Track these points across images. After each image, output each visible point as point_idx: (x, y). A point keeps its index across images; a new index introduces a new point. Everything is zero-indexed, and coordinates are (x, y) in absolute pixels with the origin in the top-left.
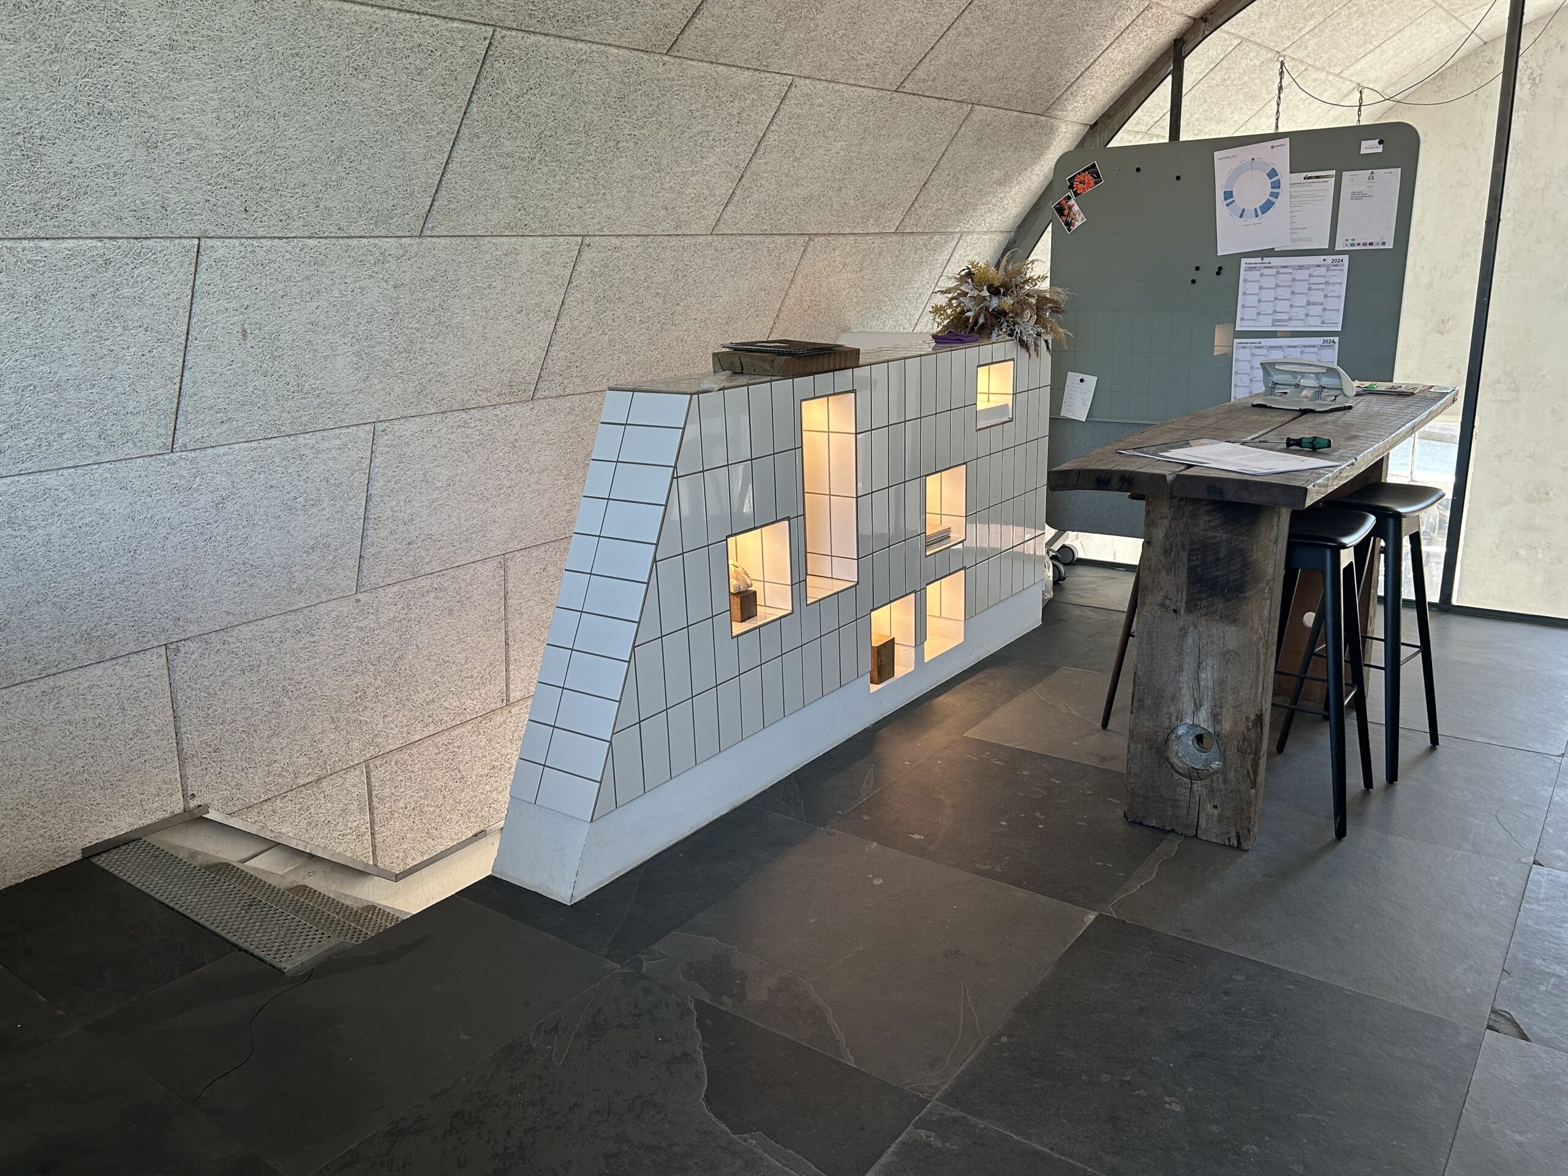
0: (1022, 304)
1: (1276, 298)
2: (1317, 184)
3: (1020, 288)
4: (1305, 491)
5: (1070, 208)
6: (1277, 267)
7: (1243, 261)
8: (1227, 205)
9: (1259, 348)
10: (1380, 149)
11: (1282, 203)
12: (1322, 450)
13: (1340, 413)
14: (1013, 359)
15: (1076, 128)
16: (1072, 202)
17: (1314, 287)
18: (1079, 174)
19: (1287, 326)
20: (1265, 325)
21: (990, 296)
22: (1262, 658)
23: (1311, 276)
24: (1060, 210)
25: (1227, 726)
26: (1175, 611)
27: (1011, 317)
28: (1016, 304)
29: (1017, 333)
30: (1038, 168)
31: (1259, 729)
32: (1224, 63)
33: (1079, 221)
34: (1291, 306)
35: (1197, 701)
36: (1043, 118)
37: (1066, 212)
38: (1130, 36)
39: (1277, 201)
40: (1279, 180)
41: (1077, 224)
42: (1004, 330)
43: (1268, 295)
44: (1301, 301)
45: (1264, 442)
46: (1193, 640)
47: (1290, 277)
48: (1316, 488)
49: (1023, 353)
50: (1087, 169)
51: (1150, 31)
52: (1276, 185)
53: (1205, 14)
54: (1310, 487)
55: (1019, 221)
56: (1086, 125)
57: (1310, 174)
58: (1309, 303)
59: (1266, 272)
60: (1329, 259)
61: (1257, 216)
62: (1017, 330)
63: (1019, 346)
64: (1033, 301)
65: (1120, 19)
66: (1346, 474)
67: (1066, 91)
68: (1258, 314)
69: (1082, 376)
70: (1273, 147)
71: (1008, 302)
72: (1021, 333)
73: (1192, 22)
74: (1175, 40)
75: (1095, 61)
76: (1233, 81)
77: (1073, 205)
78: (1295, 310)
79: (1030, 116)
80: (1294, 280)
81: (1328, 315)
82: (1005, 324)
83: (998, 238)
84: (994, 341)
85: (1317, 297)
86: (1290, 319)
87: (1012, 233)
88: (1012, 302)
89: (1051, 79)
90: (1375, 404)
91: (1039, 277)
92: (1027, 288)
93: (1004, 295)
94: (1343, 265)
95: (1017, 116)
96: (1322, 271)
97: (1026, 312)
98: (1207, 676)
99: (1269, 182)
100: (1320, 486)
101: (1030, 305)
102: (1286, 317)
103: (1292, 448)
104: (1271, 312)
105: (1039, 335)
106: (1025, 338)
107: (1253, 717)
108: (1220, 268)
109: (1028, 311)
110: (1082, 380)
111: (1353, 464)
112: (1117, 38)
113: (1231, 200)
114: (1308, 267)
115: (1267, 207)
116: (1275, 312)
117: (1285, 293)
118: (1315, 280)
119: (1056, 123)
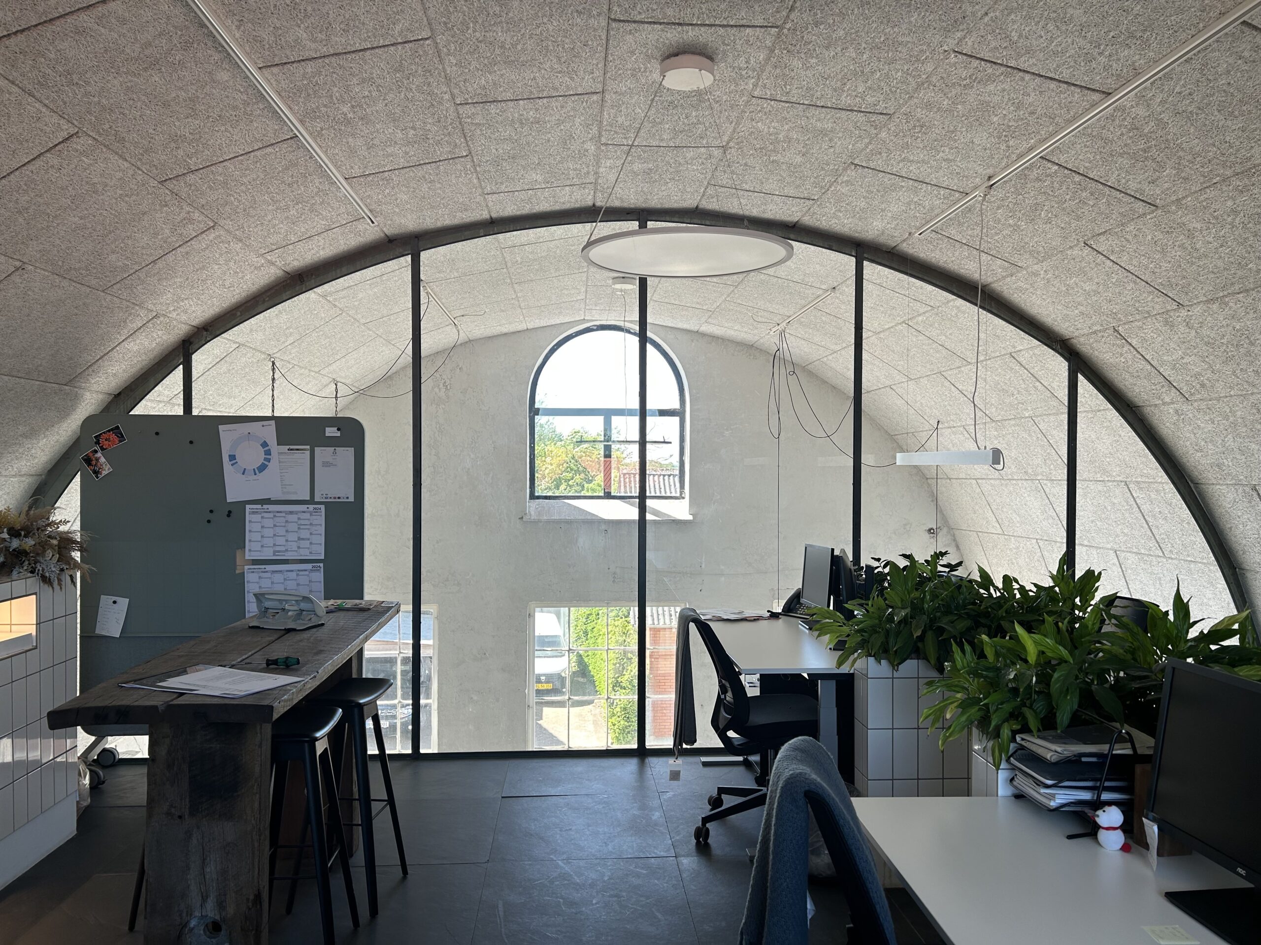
0: (43, 546)
1: (275, 535)
2: (297, 455)
3: (42, 530)
4: (271, 708)
5: (97, 460)
6: (273, 512)
7: (248, 507)
8: (232, 465)
9: (264, 572)
10: (338, 434)
11: (273, 465)
12: (293, 667)
13: (315, 630)
14: (35, 594)
15: (101, 396)
16: (99, 455)
17: (302, 527)
18: (104, 433)
19: (284, 555)
20: (268, 554)
21: (11, 538)
22: (256, 844)
23: (299, 519)
24: (88, 461)
25: (231, 910)
26: (180, 817)
27: (32, 557)
28: (38, 546)
29: (39, 570)
30: (66, 425)
31: (258, 907)
32: (227, 359)
33: (106, 470)
34: (287, 541)
35: (204, 894)
36: (67, 388)
37: (94, 462)
38: (143, 334)
39: (270, 465)
40: (270, 450)
41: (104, 473)
42: (25, 568)
43: (268, 532)
44: (293, 537)
45: (248, 663)
46: (198, 840)
47: (283, 520)
48: (282, 703)
49: (46, 587)
50: (112, 430)
51: (160, 333)
52: (268, 453)
53: (206, 325)
54: (276, 704)
55: (49, 467)
56: (110, 394)
57: (292, 447)
58: (299, 539)
59: (266, 515)
60: (311, 507)
61: (255, 474)
62: (39, 567)
63: (42, 584)
64: (55, 542)
65: (132, 322)
66: (310, 686)
67: (87, 368)
68: (262, 546)
69: (115, 598)
70: (263, 426)
71: (30, 542)
72: (43, 570)
73: (196, 330)
74: (184, 341)
75: (113, 349)
76: (237, 371)
77: (100, 458)
78: (289, 543)
79: (54, 385)
80: (287, 522)
81: (314, 548)
82: (27, 563)
83: (27, 480)
84: (16, 578)
85: (305, 534)
86: (287, 550)
87: (43, 476)
88: (33, 543)
89: (71, 359)
90: (342, 619)
91: (61, 521)
92: (49, 529)
93: (26, 536)
94: (321, 512)
95: (39, 385)
96: (307, 516)
97: (47, 552)
98: (211, 870)
99: (262, 451)
100: (285, 701)
101: (52, 547)
102: (283, 549)
103: (271, 666)
104: (272, 545)
105: (62, 570)
106: (47, 575)
107: (252, 897)
108: (230, 512)
109: (49, 551)
110: (115, 602)
111: (315, 677)
112: (131, 335)
113: (234, 461)
114: (296, 513)
115: (262, 468)
116: (275, 545)
117: (281, 531)
118: (302, 522)
119: (80, 391)
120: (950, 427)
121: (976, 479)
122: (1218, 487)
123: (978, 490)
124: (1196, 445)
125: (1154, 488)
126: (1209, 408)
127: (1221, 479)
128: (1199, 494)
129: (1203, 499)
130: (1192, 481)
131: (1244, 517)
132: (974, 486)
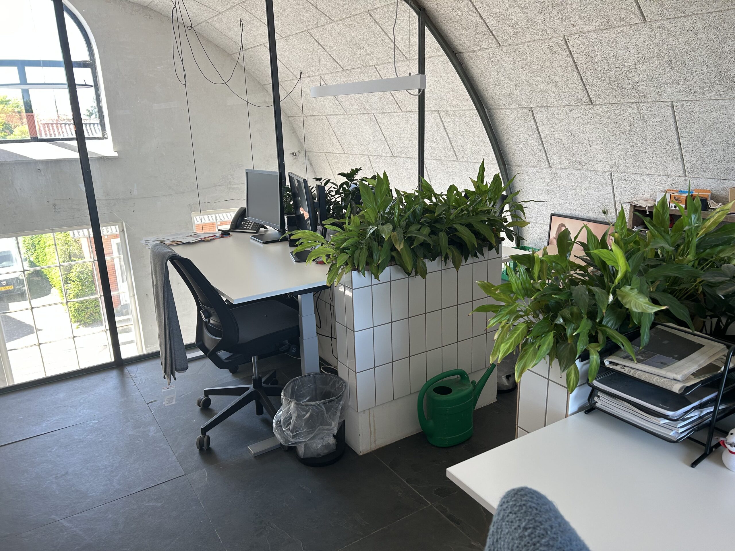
120: (309, 77)
121: (325, 115)
122: (505, 110)
123: (327, 123)
124: (497, 81)
125: (458, 114)
126: (514, 52)
127: (508, 105)
128: (490, 116)
129: (492, 120)
130: (487, 107)
131: (519, 130)
132: (324, 120)
